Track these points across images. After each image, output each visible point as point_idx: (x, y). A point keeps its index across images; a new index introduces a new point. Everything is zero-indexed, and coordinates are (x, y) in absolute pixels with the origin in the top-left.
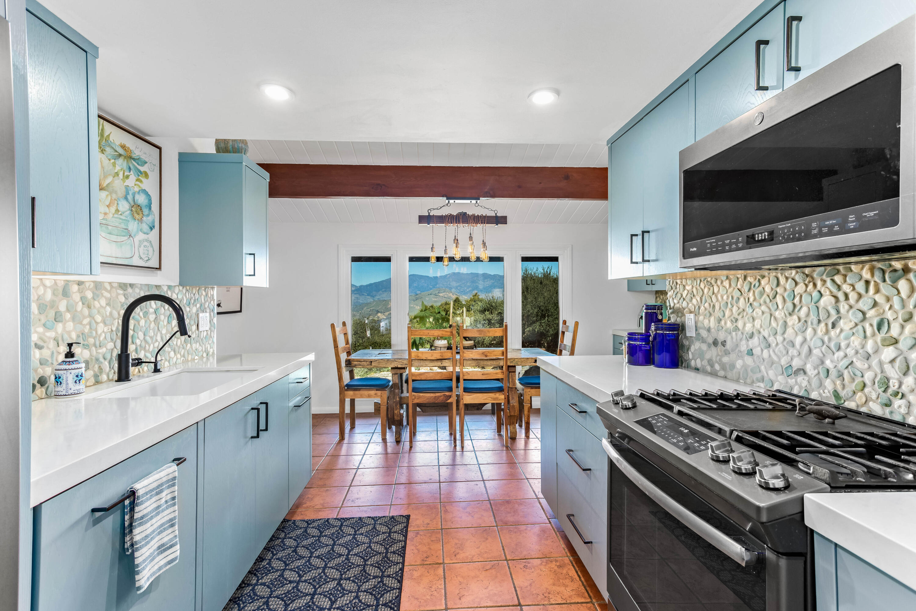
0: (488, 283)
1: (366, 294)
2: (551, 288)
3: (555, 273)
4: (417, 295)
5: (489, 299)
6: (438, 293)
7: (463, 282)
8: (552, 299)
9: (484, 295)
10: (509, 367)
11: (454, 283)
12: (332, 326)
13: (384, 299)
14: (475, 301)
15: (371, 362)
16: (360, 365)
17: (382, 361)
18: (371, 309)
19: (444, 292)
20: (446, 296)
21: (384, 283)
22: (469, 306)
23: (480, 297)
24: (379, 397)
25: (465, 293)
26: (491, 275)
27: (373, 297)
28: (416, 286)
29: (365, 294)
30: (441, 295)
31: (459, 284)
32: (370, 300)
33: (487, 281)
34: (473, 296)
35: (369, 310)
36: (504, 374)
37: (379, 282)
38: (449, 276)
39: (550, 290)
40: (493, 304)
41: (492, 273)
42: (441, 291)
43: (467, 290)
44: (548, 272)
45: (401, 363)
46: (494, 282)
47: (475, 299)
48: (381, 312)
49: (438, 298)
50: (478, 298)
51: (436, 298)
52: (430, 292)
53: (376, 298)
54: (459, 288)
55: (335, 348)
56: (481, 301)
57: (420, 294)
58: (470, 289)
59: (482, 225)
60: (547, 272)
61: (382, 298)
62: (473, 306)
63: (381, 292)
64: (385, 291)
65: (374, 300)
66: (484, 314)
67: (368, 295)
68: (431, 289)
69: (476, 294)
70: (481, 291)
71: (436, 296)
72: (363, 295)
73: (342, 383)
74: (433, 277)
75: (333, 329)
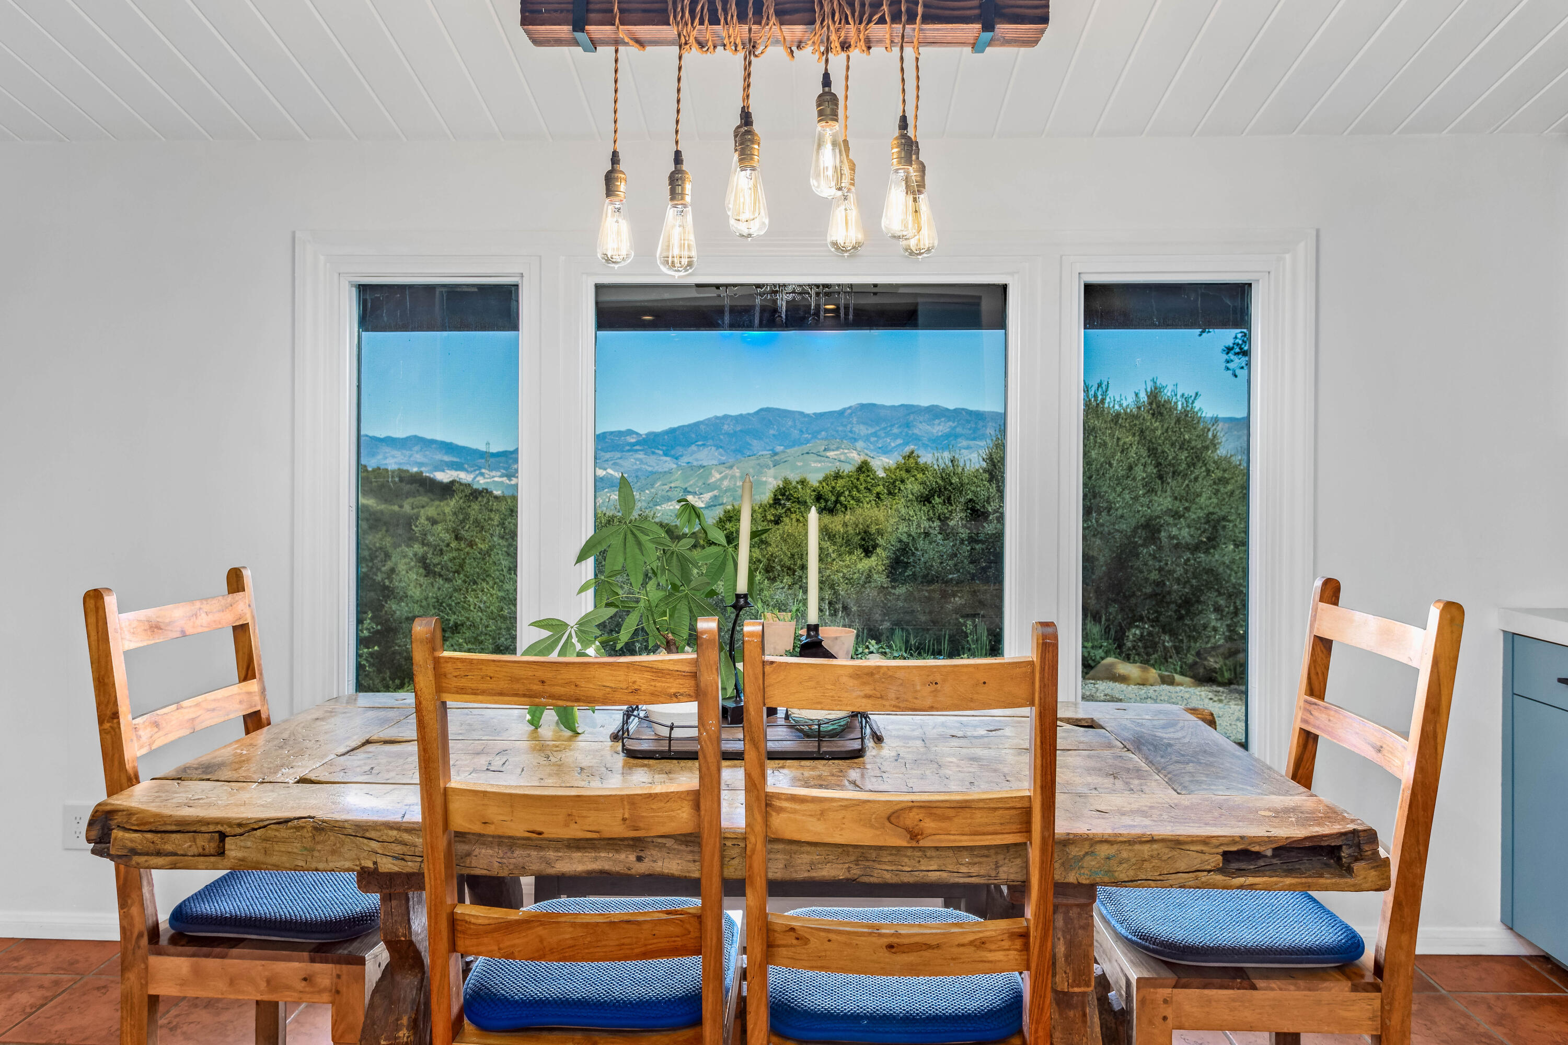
0: (941, 428)
1: (661, 452)
2: (1107, 439)
3: (1118, 399)
4: (776, 454)
5: (942, 466)
6: (825, 450)
7: (883, 425)
8: (1111, 465)
9: (930, 455)
10: (1062, 889)
11: (862, 427)
12: (91, 603)
13: (700, 463)
14: (908, 471)
15: (223, 836)
16: (159, 854)
17: (284, 833)
18: (672, 485)
19: (837, 449)
20: (842, 458)
21: (702, 427)
22: (894, 482)
23: (922, 461)
24: (326, 997)
25: (885, 451)
26: (947, 410)
27: (677, 459)
28: (774, 435)
29: (657, 451)
30: (831, 454)
31: (873, 430)
32: (668, 464)
33: (939, 424)
34: (904, 458)
35: (667, 487)
36: (1026, 947)
37: (689, 425)
38: (849, 411)
39: (1104, 444)
40: (955, 480)
41: (951, 407)
42: (832, 447)
43: (893, 445)
44: (1100, 398)
45: (398, 849)
46: (955, 427)
47: (910, 466)
48: (694, 494)
49: (824, 461)
50: (917, 463)
51: (820, 462)
52: (806, 448)
53: (683, 461)
54: (873, 439)
55: (101, 722)
56: (923, 469)
57: (783, 452)
58: (899, 441)
59: (898, 27)
60: (1095, 396)
61: (697, 460)
62: (903, 481)
63: (694, 448)
64: (704, 445)
65: (679, 466)
66: (930, 502)
67: (666, 455)
68: (808, 441)
69: (912, 452)
70: (925, 446)
71: (819, 458)
72: (653, 453)
73: (135, 911)
74: (815, 414)
75: (92, 620)
